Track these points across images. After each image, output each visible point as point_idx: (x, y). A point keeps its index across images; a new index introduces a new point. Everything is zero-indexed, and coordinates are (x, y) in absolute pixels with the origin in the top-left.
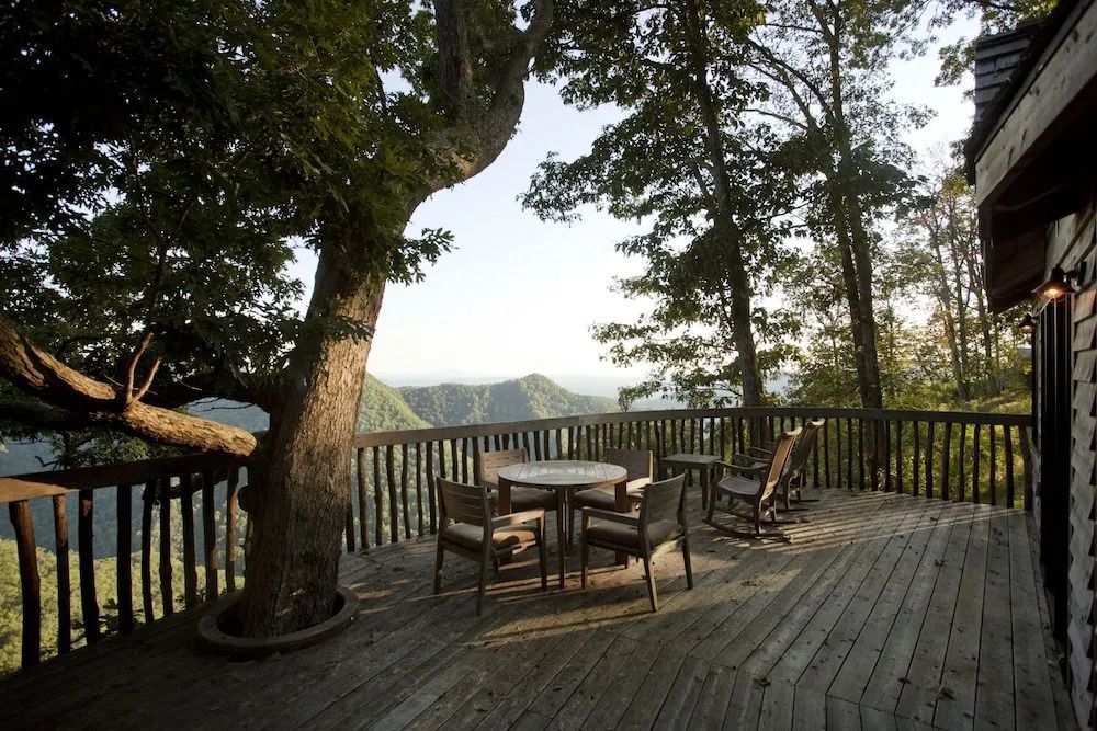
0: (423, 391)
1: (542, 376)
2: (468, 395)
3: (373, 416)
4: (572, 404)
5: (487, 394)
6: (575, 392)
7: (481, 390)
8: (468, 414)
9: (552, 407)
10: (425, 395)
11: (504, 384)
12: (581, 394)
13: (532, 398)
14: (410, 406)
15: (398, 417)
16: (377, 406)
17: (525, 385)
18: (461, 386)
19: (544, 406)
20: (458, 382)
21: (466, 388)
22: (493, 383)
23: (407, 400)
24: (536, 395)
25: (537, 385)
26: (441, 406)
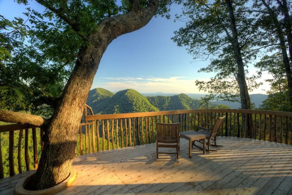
0: (153, 97)
1: (184, 94)
2: (164, 99)
3: (140, 104)
4: (193, 102)
5: (169, 99)
6: (194, 99)
7: (168, 98)
8: (164, 104)
9: (187, 103)
10: (153, 99)
11: (174, 96)
12: (196, 99)
13: (182, 100)
14: (149, 102)
15: (146, 104)
16: (141, 101)
17: (180, 97)
18: (162, 96)
19: (185, 102)
20: (162, 95)
21: (164, 97)
22: (171, 96)
23: (148, 100)
24: (183, 99)
25: (183, 97)
26: (157, 102)
